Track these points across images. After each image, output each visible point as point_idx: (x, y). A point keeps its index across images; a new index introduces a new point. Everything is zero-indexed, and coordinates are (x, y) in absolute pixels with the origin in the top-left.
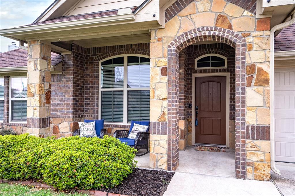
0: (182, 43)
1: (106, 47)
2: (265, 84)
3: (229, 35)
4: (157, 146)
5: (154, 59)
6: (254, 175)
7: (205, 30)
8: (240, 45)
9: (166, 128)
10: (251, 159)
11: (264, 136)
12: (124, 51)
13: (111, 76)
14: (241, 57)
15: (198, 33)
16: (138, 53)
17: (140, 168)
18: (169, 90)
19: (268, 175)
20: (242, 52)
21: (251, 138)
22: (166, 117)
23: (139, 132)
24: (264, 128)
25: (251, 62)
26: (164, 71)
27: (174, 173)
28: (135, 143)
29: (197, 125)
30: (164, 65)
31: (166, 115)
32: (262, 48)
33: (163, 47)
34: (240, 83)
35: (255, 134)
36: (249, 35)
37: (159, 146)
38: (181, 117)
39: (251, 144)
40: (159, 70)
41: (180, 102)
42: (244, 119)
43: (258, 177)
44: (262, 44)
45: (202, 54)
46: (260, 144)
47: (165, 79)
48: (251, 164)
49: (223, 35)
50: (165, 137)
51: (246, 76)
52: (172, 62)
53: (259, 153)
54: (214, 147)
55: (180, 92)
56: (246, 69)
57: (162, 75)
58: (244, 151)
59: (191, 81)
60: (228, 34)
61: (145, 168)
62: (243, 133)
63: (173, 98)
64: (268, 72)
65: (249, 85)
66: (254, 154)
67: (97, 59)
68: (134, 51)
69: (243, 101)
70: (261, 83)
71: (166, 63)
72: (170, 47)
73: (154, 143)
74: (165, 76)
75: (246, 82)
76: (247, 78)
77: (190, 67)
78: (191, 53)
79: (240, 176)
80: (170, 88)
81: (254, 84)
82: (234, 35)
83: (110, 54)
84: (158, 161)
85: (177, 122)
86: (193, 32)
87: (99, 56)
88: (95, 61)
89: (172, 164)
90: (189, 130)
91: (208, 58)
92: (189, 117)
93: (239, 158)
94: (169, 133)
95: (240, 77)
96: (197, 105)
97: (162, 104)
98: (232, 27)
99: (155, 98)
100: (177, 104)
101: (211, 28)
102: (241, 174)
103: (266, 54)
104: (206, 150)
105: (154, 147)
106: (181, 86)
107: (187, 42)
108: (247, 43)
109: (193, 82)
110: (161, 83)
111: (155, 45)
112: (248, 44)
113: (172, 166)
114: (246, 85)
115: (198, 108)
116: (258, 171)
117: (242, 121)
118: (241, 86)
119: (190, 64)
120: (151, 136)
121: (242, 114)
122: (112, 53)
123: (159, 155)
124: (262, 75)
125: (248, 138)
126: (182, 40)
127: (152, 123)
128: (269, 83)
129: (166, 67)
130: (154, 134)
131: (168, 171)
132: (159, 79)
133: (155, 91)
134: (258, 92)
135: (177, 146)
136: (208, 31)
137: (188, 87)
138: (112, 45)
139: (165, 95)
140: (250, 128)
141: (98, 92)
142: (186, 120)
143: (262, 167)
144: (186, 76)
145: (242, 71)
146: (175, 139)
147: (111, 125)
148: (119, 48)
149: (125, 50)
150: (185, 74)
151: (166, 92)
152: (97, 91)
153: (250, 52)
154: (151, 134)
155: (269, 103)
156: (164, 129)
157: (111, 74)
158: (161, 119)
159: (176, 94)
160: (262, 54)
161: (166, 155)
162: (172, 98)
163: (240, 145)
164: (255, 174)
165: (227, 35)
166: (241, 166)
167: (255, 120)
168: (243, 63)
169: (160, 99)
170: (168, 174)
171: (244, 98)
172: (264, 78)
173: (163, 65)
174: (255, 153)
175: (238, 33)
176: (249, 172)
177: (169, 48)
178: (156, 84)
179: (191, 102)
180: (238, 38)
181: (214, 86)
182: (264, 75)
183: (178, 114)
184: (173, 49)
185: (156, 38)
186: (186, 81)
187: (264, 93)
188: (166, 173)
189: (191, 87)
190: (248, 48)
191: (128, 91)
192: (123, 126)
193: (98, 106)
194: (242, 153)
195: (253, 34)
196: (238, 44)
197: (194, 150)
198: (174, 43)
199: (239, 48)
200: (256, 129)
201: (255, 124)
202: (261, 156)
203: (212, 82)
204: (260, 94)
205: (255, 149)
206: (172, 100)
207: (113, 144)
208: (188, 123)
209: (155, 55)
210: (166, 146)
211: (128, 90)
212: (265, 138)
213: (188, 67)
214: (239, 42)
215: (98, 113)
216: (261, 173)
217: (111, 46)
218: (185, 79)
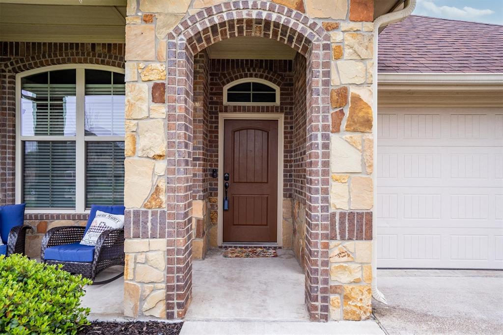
0: (199, 32)
1: (34, 44)
2: (366, 127)
3: (298, 22)
4: (142, 265)
5: (135, 63)
6: (343, 310)
7: (250, 7)
8: (319, 45)
9: (162, 223)
10: (338, 279)
11: (362, 232)
12: (76, 56)
13: (47, 109)
14: (321, 70)
15: (234, 12)
16: (108, 64)
17: (100, 320)
18: (169, 136)
19: (368, 308)
20: (324, 61)
21: (338, 237)
22: (163, 197)
23: (106, 229)
24: (363, 216)
25: (339, 82)
26: (159, 92)
27: (182, 324)
28: (94, 257)
29: (226, 208)
30: (159, 79)
31: (163, 193)
32: (359, 56)
33: (156, 36)
34: (320, 124)
35: (347, 229)
36: (336, 27)
37: (146, 266)
38: (198, 195)
39: (339, 249)
40: (145, 89)
41: (195, 165)
42: (326, 200)
43: (349, 314)
44: (360, 48)
45: (237, 78)
46: (355, 249)
47: (161, 110)
48: (338, 290)
49: (286, 21)
50: (161, 244)
51: (332, 111)
52: (177, 72)
53: (353, 266)
54: (256, 247)
55: (195, 145)
56: (331, 97)
57: (153, 101)
58: (326, 263)
59: (215, 126)
60: (296, 21)
61: (111, 320)
62: (325, 227)
63: (179, 155)
64: (369, 104)
65: (337, 130)
66: (344, 269)
67: (10, 68)
68: (100, 59)
69: (325, 162)
70: (358, 125)
71: (162, 74)
72: (173, 38)
73: (135, 259)
74: (160, 105)
75: (330, 123)
76: (332, 114)
77: (214, 100)
78: (217, 75)
79: (317, 316)
80: (172, 131)
81: (345, 127)
82: (308, 25)
83: (43, 60)
84: (143, 299)
85: (189, 207)
86: (224, 10)
87: (14, 63)
88: (4, 74)
89: (177, 303)
90: (212, 219)
91: (246, 86)
92: (213, 193)
93: (317, 279)
94: (170, 235)
95: (319, 113)
96: (228, 172)
97: (154, 169)
98: (304, 7)
99: (136, 154)
100: (187, 167)
101: (264, 4)
102: (319, 312)
103: (366, 69)
104: (244, 254)
105: (134, 269)
106: (198, 134)
107: (210, 29)
108: (332, 43)
109: (219, 127)
110: (152, 120)
111: (138, 31)
112: (333, 46)
113: (176, 307)
114: (331, 129)
115: (228, 177)
116: (350, 302)
117: (322, 203)
118: (321, 130)
119: (214, 94)
120: (127, 242)
121: (322, 189)
122: (47, 58)
123: (146, 285)
124: (360, 110)
125: (333, 238)
126: (201, 24)
127: (129, 212)
128: (372, 126)
129: (163, 84)
130: (134, 237)
131: (167, 321)
132: (146, 110)
133: (137, 137)
134: (352, 144)
135: (188, 262)
136: (256, 11)
137: (211, 137)
138: (47, 41)
139: (161, 149)
140: (337, 218)
141: (14, 143)
142: (207, 200)
143: (358, 294)
144: (207, 115)
145: (323, 100)
146: (184, 248)
147: (47, 215)
148: (65, 50)
149: (77, 54)
150: (206, 112)
151: (163, 141)
152: (11, 140)
153: (339, 62)
154: (128, 238)
155: (371, 166)
156: (159, 225)
157: (47, 106)
158: (150, 202)
159: (186, 146)
160: (360, 67)
161: (164, 285)
162: (177, 155)
163: (317, 252)
164: (344, 308)
165: (294, 22)
166: (320, 295)
167: (346, 200)
168: (326, 83)
169: (148, 157)
170: (168, 327)
171: (327, 155)
172: (363, 117)
173: (156, 77)
174: (346, 267)
175: (316, 21)
176: (335, 306)
177: (170, 41)
178: (140, 122)
179: (217, 166)
180: (315, 30)
181: (256, 137)
182: (363, 110)
183: (190, 190)
184: (180, 42)
185: (140, 14)
186: (207, 125)
187: (363, 147)
188: (163, 328)
189: (217, 137)
190: (334, 53)
191: (87, 143)
192: (74, 216)
193: (14, 174)
194: (322, 268)
195: (344, 26)
196: (316, 43)
197: (221, 256)
198: (183, 29)
199: (318, 52)
200: (348, 219)
201: (347, 209)
202: (356, 273)
203: (254, 130)
204: (356, 148)
205: (346, 259)
206: (177, 158)
207: (11, 276)
208: (211, 205)
209: (138, 53)
210: (163, 264)
211: (86, 140)
212: (364, 237)
213: (210, 101)
214: (318, 40)
215: (14, 190)
216: (356, 306)
217: (45, 44)
218: (206, 122)
